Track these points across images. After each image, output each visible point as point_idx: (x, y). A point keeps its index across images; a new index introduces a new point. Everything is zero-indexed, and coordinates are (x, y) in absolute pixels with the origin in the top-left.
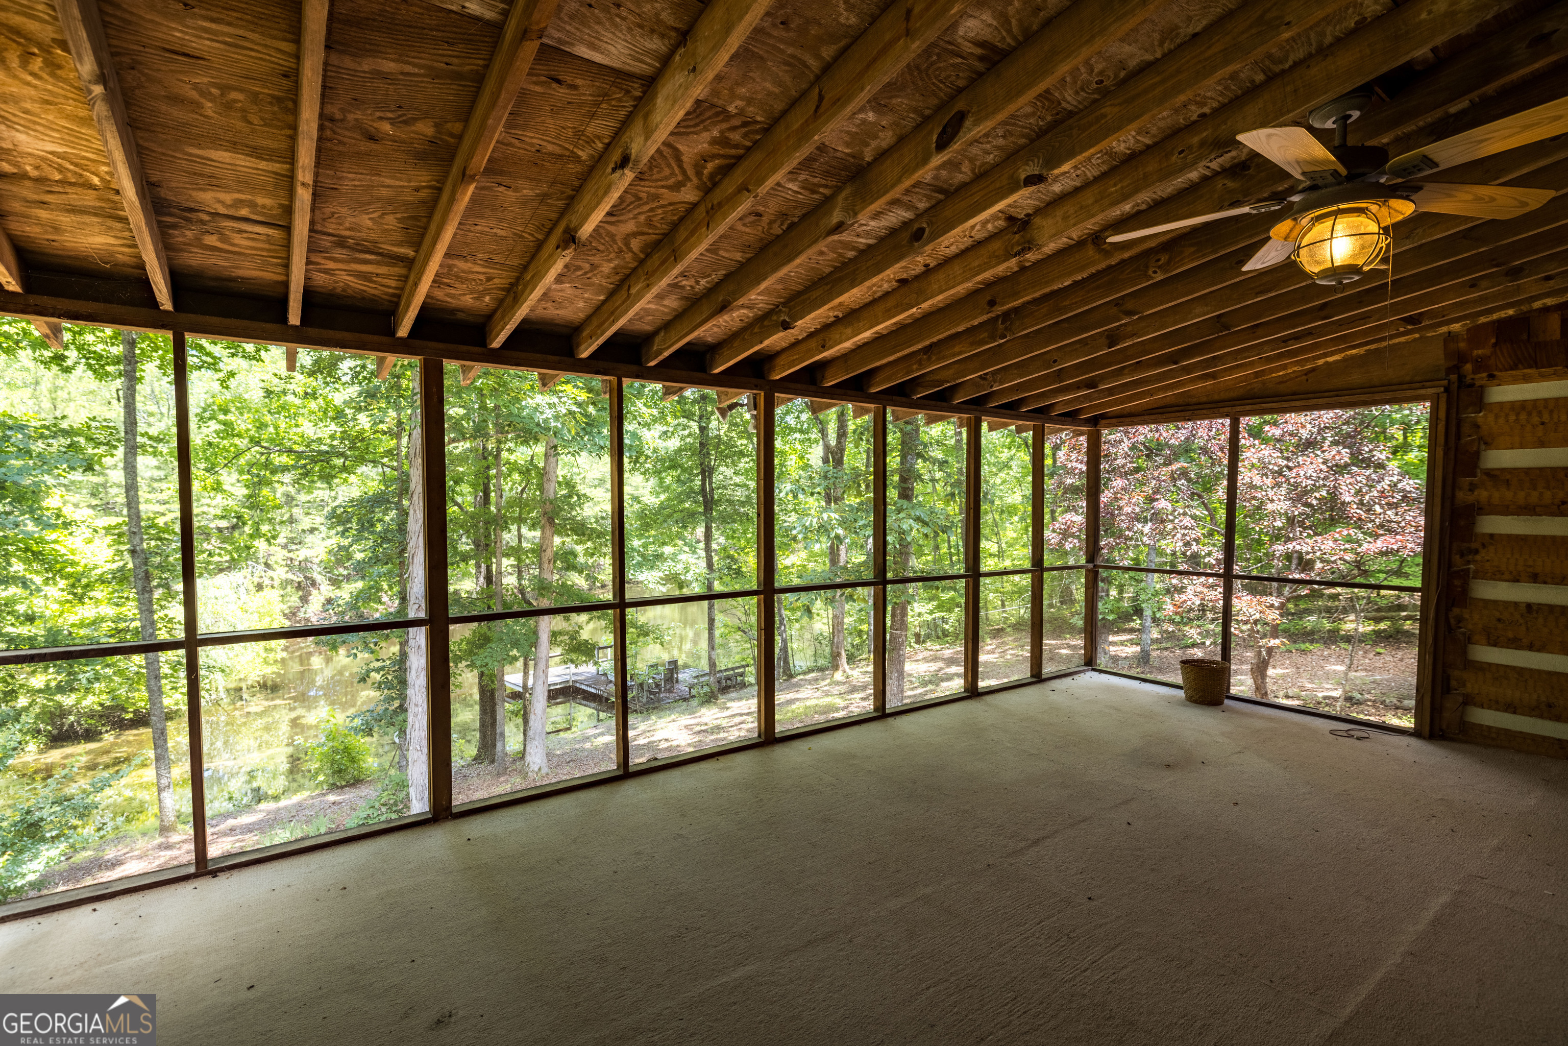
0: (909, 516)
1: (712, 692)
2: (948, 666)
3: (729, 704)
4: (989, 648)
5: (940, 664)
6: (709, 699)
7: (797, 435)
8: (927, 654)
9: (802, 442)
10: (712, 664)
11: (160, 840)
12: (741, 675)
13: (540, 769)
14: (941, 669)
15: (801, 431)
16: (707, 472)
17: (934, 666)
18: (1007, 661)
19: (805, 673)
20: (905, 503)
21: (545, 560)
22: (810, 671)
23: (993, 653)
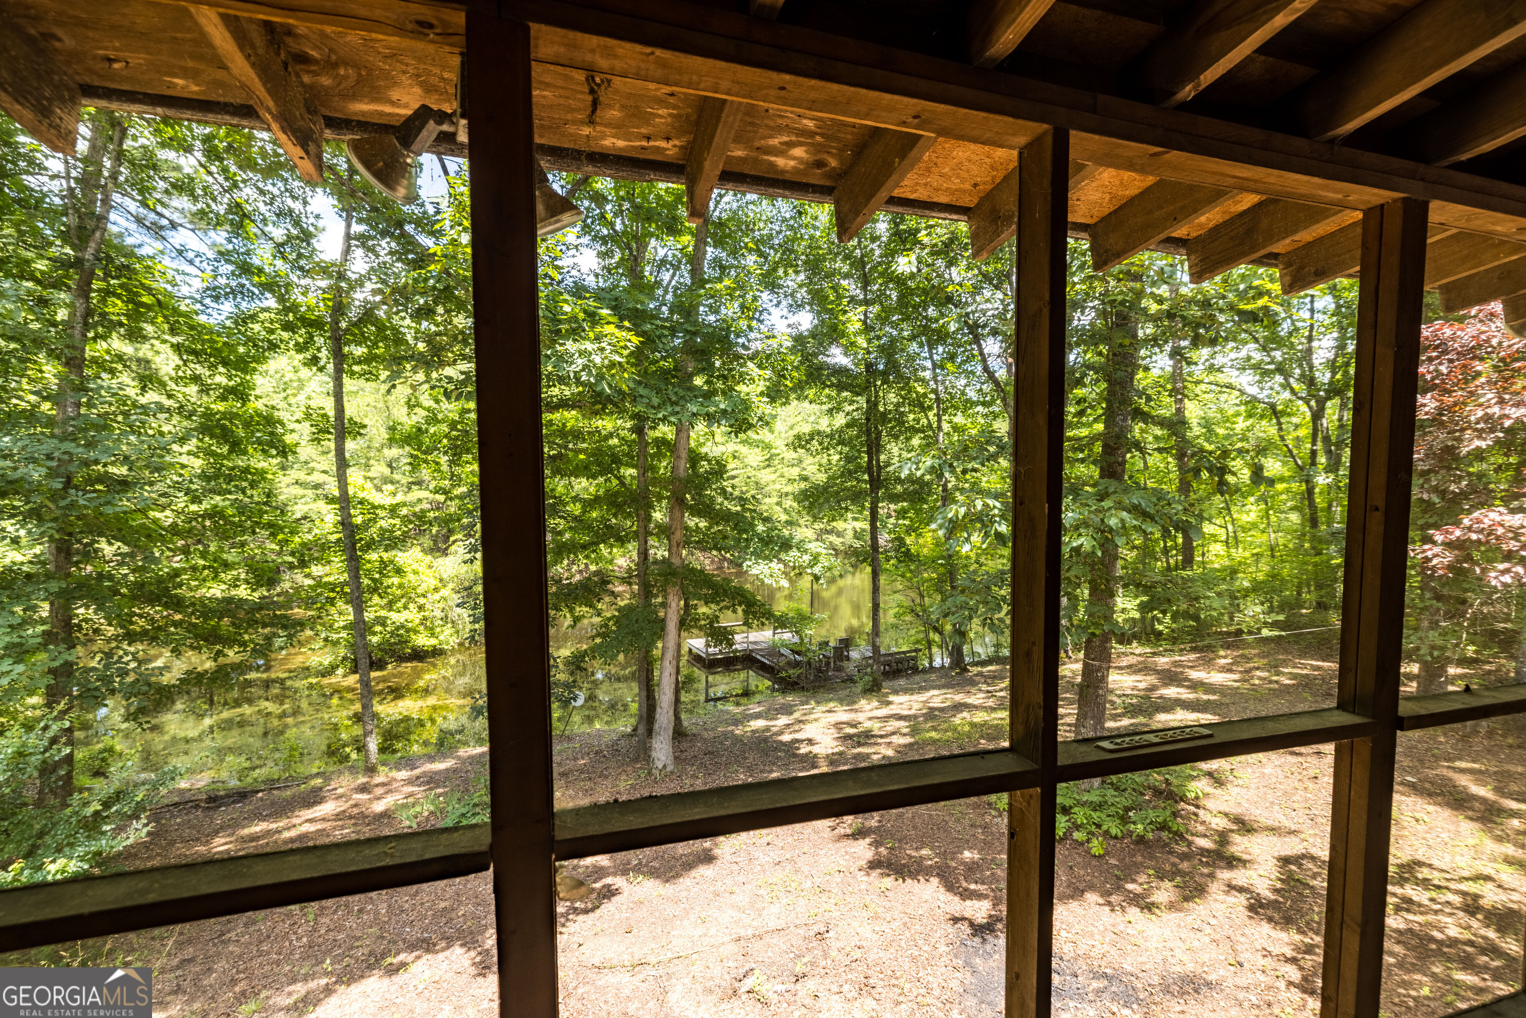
0: (1120, 506)
1: (875, 680)
2: (1166, 685)
3: (891, 698)
4: (1223, 661)
5: (1152, 679)
6: (873, 689)
7: (980, 408)
8: (1132, 660)
9: (985, 416)
10: (876, 649)
11: (362, 780)
12: (913, 658)
13: (665, 767)
14: (1153, 688)
15: (984, 404)
16: (874, 447)
17: (1143, 682)
18: (1254, 689)
19: (983, 663)
20: (1113, 485)
21: (674, 543)
22: (989, 661)
23: (1230, 671)
